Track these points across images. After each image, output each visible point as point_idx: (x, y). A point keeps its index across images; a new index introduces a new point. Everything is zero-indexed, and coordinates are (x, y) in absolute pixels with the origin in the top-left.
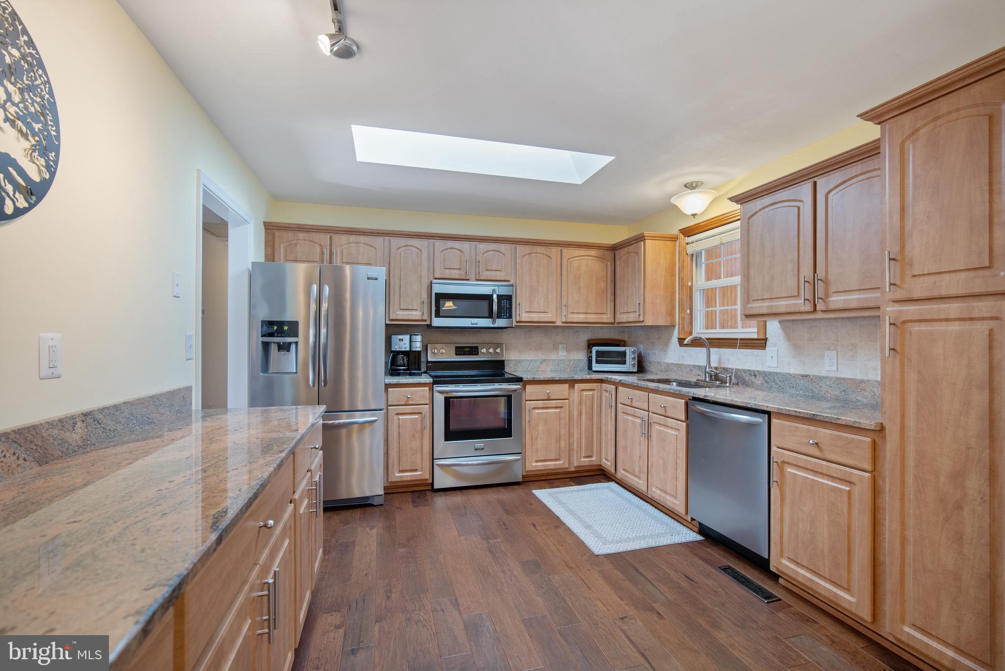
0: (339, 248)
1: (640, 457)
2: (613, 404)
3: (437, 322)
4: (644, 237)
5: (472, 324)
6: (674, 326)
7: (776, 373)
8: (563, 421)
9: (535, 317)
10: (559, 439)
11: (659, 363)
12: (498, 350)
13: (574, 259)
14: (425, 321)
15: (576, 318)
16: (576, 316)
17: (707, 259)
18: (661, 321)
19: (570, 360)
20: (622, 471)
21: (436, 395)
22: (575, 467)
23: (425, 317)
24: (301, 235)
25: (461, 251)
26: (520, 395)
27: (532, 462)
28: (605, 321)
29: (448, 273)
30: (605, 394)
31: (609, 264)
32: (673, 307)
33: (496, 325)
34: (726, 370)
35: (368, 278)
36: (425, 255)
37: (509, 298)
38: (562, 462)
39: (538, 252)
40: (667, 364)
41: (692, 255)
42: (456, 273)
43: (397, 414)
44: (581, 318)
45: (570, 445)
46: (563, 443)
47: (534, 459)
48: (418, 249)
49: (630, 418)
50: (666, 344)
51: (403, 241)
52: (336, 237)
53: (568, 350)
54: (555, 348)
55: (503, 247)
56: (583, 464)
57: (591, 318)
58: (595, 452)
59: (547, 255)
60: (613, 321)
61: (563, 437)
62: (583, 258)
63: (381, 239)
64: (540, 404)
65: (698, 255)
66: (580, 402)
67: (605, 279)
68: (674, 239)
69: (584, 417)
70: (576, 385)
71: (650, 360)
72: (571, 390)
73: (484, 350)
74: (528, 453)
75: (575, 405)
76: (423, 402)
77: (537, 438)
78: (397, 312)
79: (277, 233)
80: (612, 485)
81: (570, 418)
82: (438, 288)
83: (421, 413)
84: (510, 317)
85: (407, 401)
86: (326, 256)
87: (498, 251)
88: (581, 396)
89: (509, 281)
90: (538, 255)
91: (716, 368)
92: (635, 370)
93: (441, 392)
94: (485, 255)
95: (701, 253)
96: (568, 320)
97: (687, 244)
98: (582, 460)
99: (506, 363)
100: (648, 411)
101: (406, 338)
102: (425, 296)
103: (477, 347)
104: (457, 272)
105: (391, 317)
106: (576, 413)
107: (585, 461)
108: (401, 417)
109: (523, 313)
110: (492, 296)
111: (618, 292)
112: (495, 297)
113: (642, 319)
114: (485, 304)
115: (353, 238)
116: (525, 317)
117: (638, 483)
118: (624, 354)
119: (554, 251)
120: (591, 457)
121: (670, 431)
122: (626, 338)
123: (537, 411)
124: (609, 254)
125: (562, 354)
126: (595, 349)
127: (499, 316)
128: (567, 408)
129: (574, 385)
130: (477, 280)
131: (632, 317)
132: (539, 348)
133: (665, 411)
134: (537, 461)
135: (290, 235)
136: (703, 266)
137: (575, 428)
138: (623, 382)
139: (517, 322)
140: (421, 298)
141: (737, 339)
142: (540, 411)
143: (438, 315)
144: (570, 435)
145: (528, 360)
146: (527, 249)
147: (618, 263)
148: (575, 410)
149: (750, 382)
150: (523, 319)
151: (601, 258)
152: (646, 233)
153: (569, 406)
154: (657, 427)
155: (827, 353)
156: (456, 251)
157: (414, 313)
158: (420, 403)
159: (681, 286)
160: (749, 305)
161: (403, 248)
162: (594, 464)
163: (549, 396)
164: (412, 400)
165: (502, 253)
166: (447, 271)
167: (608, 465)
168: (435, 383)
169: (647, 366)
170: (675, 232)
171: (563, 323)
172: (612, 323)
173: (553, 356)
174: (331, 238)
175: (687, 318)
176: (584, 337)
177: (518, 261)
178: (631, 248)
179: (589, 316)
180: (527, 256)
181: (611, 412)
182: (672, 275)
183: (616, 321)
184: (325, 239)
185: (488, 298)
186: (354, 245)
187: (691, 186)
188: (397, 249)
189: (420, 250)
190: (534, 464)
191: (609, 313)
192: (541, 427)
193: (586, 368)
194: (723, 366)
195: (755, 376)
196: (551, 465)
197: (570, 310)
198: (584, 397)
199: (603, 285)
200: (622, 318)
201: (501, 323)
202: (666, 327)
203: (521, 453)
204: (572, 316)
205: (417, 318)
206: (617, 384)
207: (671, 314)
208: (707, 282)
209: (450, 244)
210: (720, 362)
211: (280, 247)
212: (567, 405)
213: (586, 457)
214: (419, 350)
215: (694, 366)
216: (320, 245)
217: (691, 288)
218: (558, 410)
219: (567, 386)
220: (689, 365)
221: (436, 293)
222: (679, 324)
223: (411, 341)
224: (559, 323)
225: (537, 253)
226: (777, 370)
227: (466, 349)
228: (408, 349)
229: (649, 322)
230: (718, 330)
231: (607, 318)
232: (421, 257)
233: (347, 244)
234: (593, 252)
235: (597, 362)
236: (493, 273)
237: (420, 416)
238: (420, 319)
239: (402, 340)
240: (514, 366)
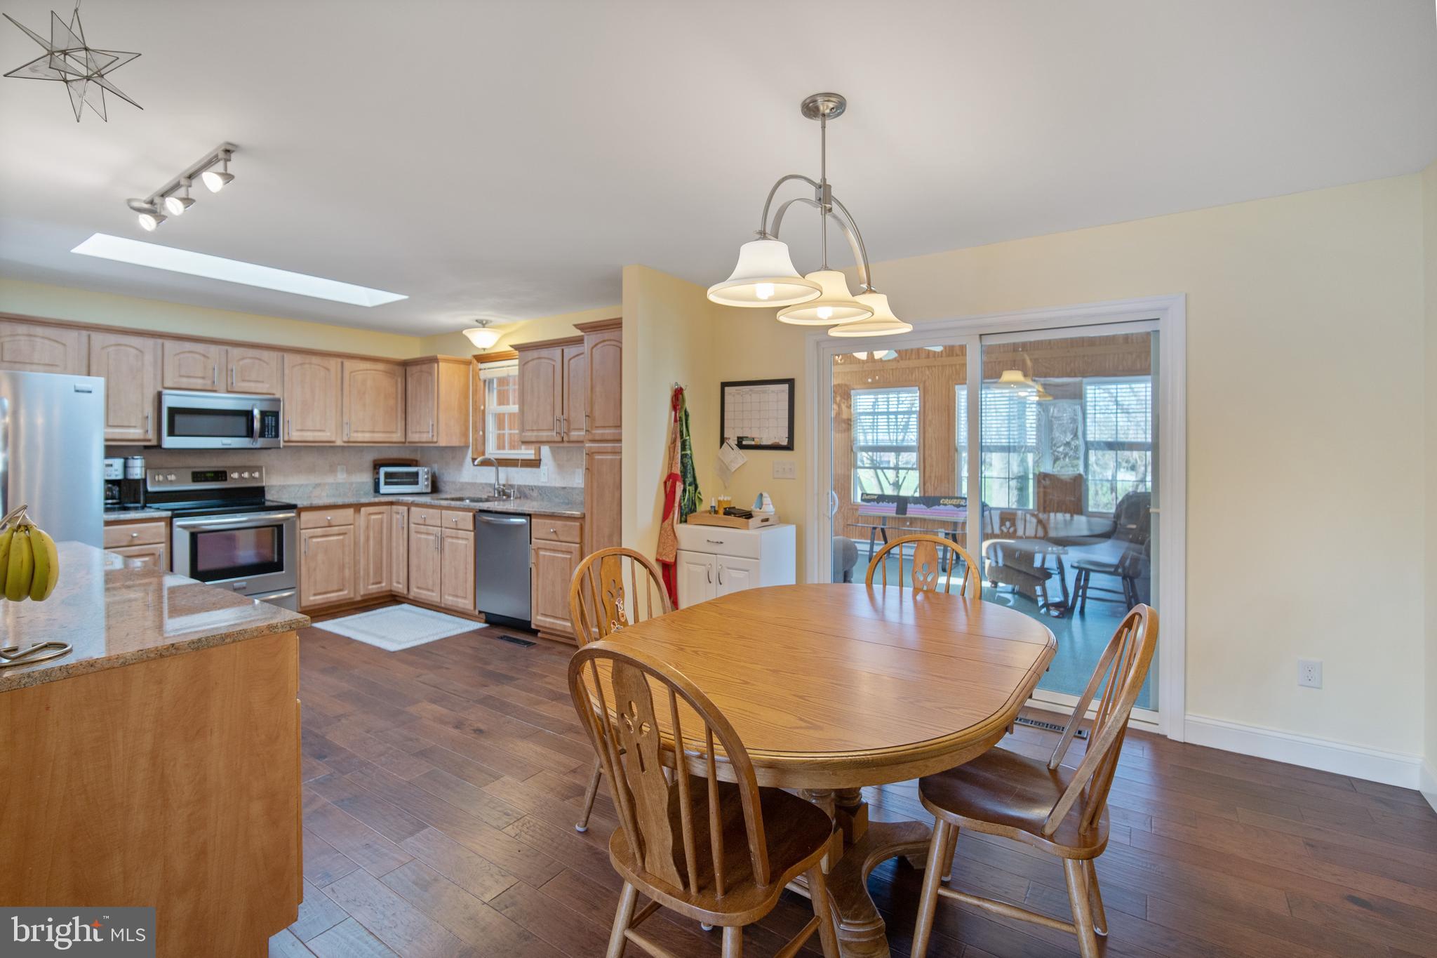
1: (433, 571)
2: (406, 526)
3: (169, 442)
4: (438, 359)
5: (223, 444)
6: (467, 447)
7: (546, 487)
8: (347, 549)
9: (309, 436)
10: (342, 568)
11: (454, 483)
12: (256, 475)
13: (357, 373)
14: (149, 440)
15: (360, 437)
16: (360, 434)
17: (497, 386)
18: (455, 442)
19: (351, 484)
20: (415, 590)
21: (176, 530)
22: (362, 596)
23: (151, 436)
25: (204, 356)
26: (294, 524)
27: (309, 595)
28: (394, 440)
29: (185, 382)
30: (395, 516)
31: (399, 380)
32: (467, 429)
33: (256, 445)
34: (512, 486)
35: (76, 391)
36: (148, 358)
37: (276, 415)
38: (346, 592)
39: (313, 362)
40: (462, 483)
41: (485, 381)
42: (199, 383)
44: (367, 437)
45: (356, 573)
46: (347, 572)
47: (313, 592)
48: (137, 349)
49: (423, 536)
50: (461, 464)
51: (112, 339)
53: (349, 472)
54: (332, 470)
55: (265, 354)
56: (370, 592)
57: (379, 437)
58: (384, 575)
59: (322, 366)
60: (403, 440)
61: (347, 565)
62: (369, 372)
64: (319, 531)
65: (491, 381)
66: (367, 528)
67: (394, 395)
68: (468, 363)
69: (371, 542)
70: (363, 509)
71: (445, 479)
72: (357, 516)
73: (235, 475)
74: (304, 586)
75: (362, 531)
76: (157, 540)
77: (315, 570)
80: (405, 606)
81: (356, 543)
82: (171, 400)
83: (153, 554)
84: (277, 435)
85: (132, 541)
87: (260, 359)
88: (368, 521)
89: (273, 394)
90: (312, 366)
91: (504, 485)
92: (429, 490)
93: (184, 527)
94: (241, 363)
95: (493, 380)
96: (352, 440)
97: (480, 370)
98: (370, 587)
99: (266, 489)
100: (441, 527)
101: (118, 462)
102: (149, 410)
103: (225, 472)
104: (200, 381)
105: (115, 436)
106: (362, 539)
107: (373, 588)
109: (293, 429)
110: (251, 411)
111: (410, 410)
112: (256, 413)
113: (435, 440)
114: (242, 421)
115: (23, 329)
116: (295, 436)
117: (431, 596)
118: (416, 474)
119: (334, 364)
120: (380, 583)
121: (460, 542)
122: (419, 456)
123: (314, 540)
124: (399, 370)
125: (341, 477)
126: (383, 470)
127: (262, 435)
128: (352, 533)
129: (360, 510)
130: (229, 392)
131: (425, 437)
132: (312, 470)
133: (456, 525)
134: (315, 595)
136: (495, 392)
137: (362, 554)
138: (416, 502)
139: (285, 442)
140: (142, 412)
141: (518, 460)
142: (319, 539)
143: (171, 433)
144: (356, 563)
145: (297, 485)
146: (298, 359)
147: (409, 380)
148: (362, 535)
149: (528, 494)
150: (294, 438)
151: (390, 374)
152: (439, 356)
153: (354, 532)
154: (450, 540)
155: (577, 470)
156: (197, 356)
157: (132, 431)
158: (152, 541)
159: (476, 409)
160: (524, 434)
161: (113, 347)
162: (384, 589)
163: (331, 522)
164: (139, 539)
165: (264, 361)
166: (185, 380)
167: (400, 587)
168: (174, 515)
169: (441, 485)
170: (469, 356)
171: (345, 442)
172: (404, 443)
173: (330, 479)
175: (480, 440)
176: (369, 458)
177: (287, 371)
178: (425, 367)
179: (376, 435)
180: (298, 367)
181: (403, 534)
182: (467, 397)
183: (408, 440)
185: (248, 415)
186: (25, 338)
187: (482, 323)
188: (103, 348)
189: (141, 351)
190: (312, 598)
191: (399, 431)
192: (320, 557)
193: (372, 491)
194: (509, 483)
195: (533, 490)
196: (333, 596)
197: (353, 427)
198: (372, 522)
199: (392, 402)
200: (414, 437)
201: (260, 442)
202: (460, 448)
203: (294, 588)
204: (355, 435)
205: (137, 437)
206: (409, 505)
207: (465, 435)
208: (499, 407)
209: (188, 346)
210: (507, 480)
212: (352, 531)
213: (373, 584)
214: (140, 477)
215: (486, 484)
217: (484, 411)
218: (341, 537)
219: (351, 511)
220: (481, 484)
221: (168, 407)
222: (473, 445)
223: (125, 467)
224: (339, 443)
225: (311, 363)
226: (548, 485)
227: (208, 475)
228: (120, 477)
229: (442, 443)
230: (507, 451)
231: (397, 436)
232: (143, 360)
234: (380, 366)
235: (386, 483)
236: (252, 384)
237: (152, 557)
238: (141, 437)
239: (111, 465)
240: (278, 492)
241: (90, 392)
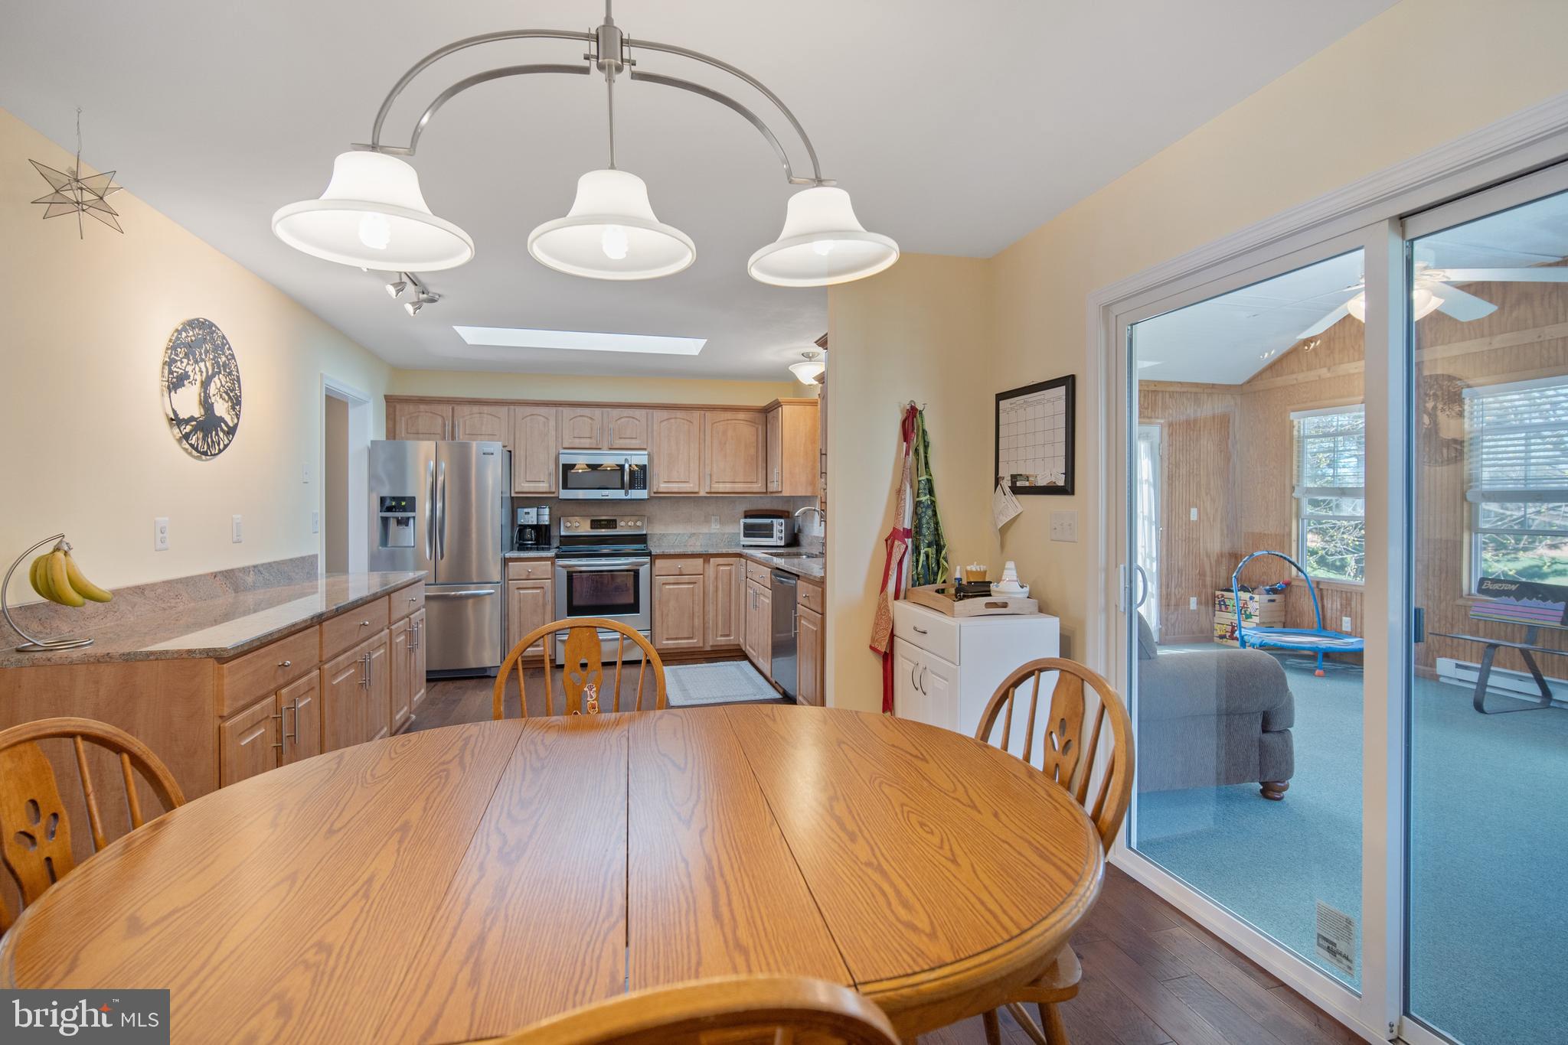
0: (461, 420)
1: (755, 630)
3: (565, 494)
4: (780, 403)
5: (602, 496)
6: (815, 497)
8: (696, 598)
9: (675, 487)
10: (692, 617)
12: (638, 523)
13: (719, 424)
14: (554, 493)
15: (721, 487)
16: (721, 485)
18: (802, 491)
19: (724, 534)
20: (749, 650)
21: (559, 569)
22: (712, 646)
23: (553, 490)
24: (422, 407)
25: (591, 418)
27: (662, 640)
28: (755, 491)
29: (577, 443)
30: (741, 569)
31: (760, 427)
32: (814, 476)
33: (628, 497)
35: (484, 454)
36: (552, 423)
37: (644, 469)
38: (695, 641)
39: (678, 416)
42: (586, 443)
43: (518, 589)
44: (727, 487)
45: (705, 622)
46: (696, 621)
47: (665, 636)
48: (544, 418)
49: (751, 591)
51: (529, 410)
52: (458, 408)
53: (722, 523)
54: (707, 520)
55: (638, 413)
56: (720, 644)
57: (740, 487)
58: (733, 629)
59: (688, 420)
60: (765, 491)
61: (696, 614)
62: (730, 422)
63: (505, 409)
64: (671, 579)
66: (716, 578)
67: (755, 444)
68: (815, 403)
69: (720, 594)
70: (714, 559)
71: (805, 533)
72: (706, 565)
73: (623, 524)
74: (659, 630)
75: (711, 580)
76: (545, 577)
77: (668, 615)
78: (523, 484)
79: (398, 407)
80: (745, 664)
81: (705, 594)
82: (564, 459)
83: (543, 588)
84: (646, 487)
85: (528, 575)
86: (448, 428)
87: (633, 418)
88: (717, 572)
89: (643, 449)
90: (678, 420)
92: (780, 544)
93: (564, 566)
94: (619, 422)
96: (713, 490)
98: (719, 639)
99: (649, 537)
100: (758, 583)
101: (533, 511)
102: (552, 467)
103: (615, 521)
104: (588, 440)
105: (517, 490)
106: (711, 588)
107: (722, 640)
108: (521, 592)
109: (662, 482)
110: (624, 465)
111: (769, 458)
112: (627, 467)
113: (780, 490)
114: (617, 474)
115: (476, 409)
116: (663, 487)
117: (755, 658)
118: (774, 526)
119: (696, 416)
120: (729, 636)
121: (766, 601)
122: (791, 507)
123: (667, 587)
124: (760, 417)
125: (715, 527)
126: (750, 522)
127: (632, 487)
128: (702, 583)
129: (709, 560)
130: (609, 449)
132: (689, 520)
133: (764, 581)
134: (668, 639)
135: (411, 408)
137: (711, 606)
138: (748, 556)
139: (654, 493)
140: (548, 469)
142: (671, 587)
143: (565, 487)
144: (705, 613)
145: (675, 534)
146: (665, 414)
147: (766, 425)
148: (711, 585)
150: (661, 490)
151: (752, 422)
152: (781, 399)
153: (704, 581)
154: (761, 597)
156: (586, 419)
157: (541, 485)
158: (542, 577)
161: (529, 418)
162: (732, 643)
163: (680, 571)
164: (534, 574)
165: (637, 419)
166: (577, 440)
168: (558, 556)
169: (803, 539)
170: (815, 396)
171: (707, 493)
172: (766, 493)
173: (705, 530)
174: (453, 409)
176: (742, 508)
177: (655, 427)
178: (774, 413)
179: (737, 485)
180: (666, 422)
181: (744, 588)
182: (814, 442)
183: (769, 490)
184: (447, 410)
185: (620, 468)
186: (478, 415)
187: (807, 357)
188: (522, 419)
189: (547, 419)
190: (665, 642)
191: (760, 481)
192: (672, 604)
196: (683, 643)
197: (715, 479)
198: (720, 572)
199: (753, 451)
200: (774, 487)
201: (636, 494)
203: (650, 631)
204: (717, 485)
205: (544, 490)
206: (746, 558)
207: (813, 484)
209: (580, 411)
211: (401, 420)
212: (702, 581)
213: (722, 636)
214: (547, 523)
216: (443, 417)
218: (691, 586)
219: (701, 561)
221: (563, 465)
222: (819, 494)
223: (538, 515)
224: (702, 494)
225: (676, 418)
227: (602, 522)
228: (535, 523)
229: (788, 492)
231: (758, 487)
232: (548, 426)
233: (470, 414)
234: (742, 415)
235: (745, 535)
236: (628, 441)
238: (547, 490)
239: (529, 513)
240: (659, 540)
241: (492, 454)
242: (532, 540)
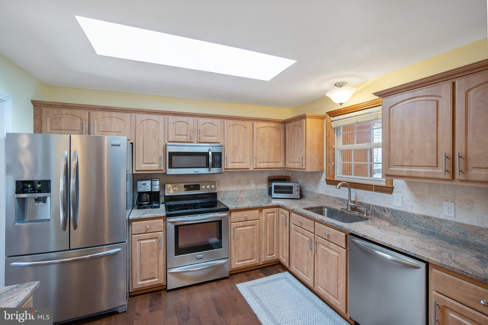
0: (96, 121)
1: (308, 263)
2: (288, 223)
3: (170, 171)
4: (306, 116)
5: (195, 172)
6: (323, 172)
7: (402, 212)
8: (255, 234)
9: (237, 166)
10: (253, 246)
11: (312, 193)
12: (213, 186)
13: (260, 129)
14: (162, 170)
15: (262, 165)
16: (262, 164)
17: (343, 131)
18: (315, 169)
19: (258, 190)
20: (294, 268)
21: (169, 224)
22: (263, 262)
23: (162, 168)
24: (64, 111)
25: (187, 123)
26: (227, 219)
27: (235, 263)
28: (279, 167)
29: (178, 138)
30: (282, 216)
31: (282, 131)
32: (323, 160)
33: (211, 172)
34: (361, 204)
35: (112, 145)
36: (161, 126)
37: (220, 154)
38: (254, 260)
39: (239, 124)
40: (318, 194)
41: (335, 128)
42: (184, 138)
43: (139, 240)
44: (265, 165)
45: (260, 248)
46: (255, 247)
47: (237, 260)
48: (156, 121)
49: (300, 235)
50: (317, 182)
51: (145, 116)
52: (93, 113)
53: (256, 184)
54: (249, 183)
55: (215, 121)
56: (268, 260)
57: (271, 165)
58: (275, 250)
59: (243, 126)
60: (284, 167)
61: (255, 244)
62: (266, 128)
63: (129, 115)
64: (241, 224)
65: (338, 129)
66: (266, 221)
67: (279, 141)
68: (323, 118)
69: (268, 230)
70: (263, 210)
71: (306, 190)
72: (260, 213)
73: (203, 187)
74: (233, 257)
75: (263, 223)
76: (159, 230)
77: (239, 247)
78: (141, 165)
79: (44, 109)
80: (287, 274)
81: (260, 231)
82: (172, 149)
83: (157, 238)
84: (221, 166)
85: (147, 230)
86: (86, 127)
87: (213, 124)
88: (267, 217)
89: (219, 143)
90: (238, 126)
91: (354, 202)
92: (299, 197)
93: (172, 222)
94: (204, 126)
95: (340, 127)
96: (257, 167)
97: (332, 121)
98: (267, 257)
99: (218, 194)
100: (314, 233)
101: (148, 183)
102: (161, 153)
103: (199, 185)
104: (185, 137)
105: (137, 169)
106: (263, 228)
107: (269, 258)
108: (142, 242)
109: (229, 163)
110: (208, 153)
111: (287, 149)
112: (210, 153)
113: (304, 168)
114: (204, 158)
115: (107, 114)
116: (230, 166)
117: (307, 280)
118: (291, 187)
119: (249, 124)
120: (272, 254)
121: (332, 252)
122: (290, 174)
123: (238, 229)
124: (282, 126)
125: (253, 186)
126: (273, 184)
127: (213, 167)
128: (258, 225)
129: (262, 211)
130: (199, 142)
131: (297, 165)
132: (239, 183)
133: (328, 237)
134: (238, 261)
135: (55, 111)
136: (341, 135)
137: (263, 238)
138: (295, 211)
139: (225, 169)
140: (159, 155)
141: (373, 186)
142: (241, 229)
143: (171, 167)
144: (260, 242)
145: (232, 191)
146: (231, 122)
147: (287, 131)
148: (263, 225)
149: (380, 214)
150: (229, 167)
151: (277, 128)
152: (307, 114)
153: (259, 223)
154: (321, 246)
156: (183, 123)
157: (154, 165)
158: (157, 230)
159: (328, 147)
161: (146, 121)
162: (275, 258)
163: (246, 218)
164: (151, 229)
165: (215, 125)
166: (178, 137)
167: (284, 261)
168: (168, 216)
169: (304, 193)
170: (323, 113)
171: (254, 168)
172: (284, 168)
173: (247, 188)
174: (89, 114)
175: (331, 167)
176: (266, 177)
177: (225, 130)
178: (297, 123)
179: (270, 164)
180: (231, 127)
181: (286, 227)
182: (322, 140)
183: (286, 167)
184: (85, 114)
185: (206, 154)
186: (109, 118)
187: (339, 85)
188: (141, 122)
189: (158, 122)
190: (237, 264)
191: (282, 162)
192: (241, 239)
193: (267, 194)
194: (359, 201)
195: (385, 211)
196: (248, 262)
197: (258, 160)
198: (268, 217)
199: (278, 145)
200: (290, 165)
201: (214, 170)
202: (317, 172)
203: (228, 258)
204: (259, 164)
205: (156, 169)
206: (291, 211)
207: (321, 164)
208: (343, 145)
209: (179, 118)
210: (356, 198)
211: (46, 120)
212: (258, 223)
213: (269, 255)
214: (158, 190)
215: (338, 198)
216: (81, 118)
217: (334, 148)
218: (252, 227)
219: (257, 211)
220: (334, 197)
221: (169, 152)
222: (326, 171)
223: (151, 185)
224: (251, 169)
225: (237, 125)
226: (402, 209)
227: (191, 187)
228: (150, 190)
229: (308, 170)
230: (352, 176)
231: (281, 165)
232: (159, 127)
233: (103, 117)
234: (272, 125)
235: (275, 192)
236: (209, 138)
237: (157, 239)
238: (158, 169)
239: (145, 184)
240: (223, 195)
241: (119, 145)
242: (147, 202)
